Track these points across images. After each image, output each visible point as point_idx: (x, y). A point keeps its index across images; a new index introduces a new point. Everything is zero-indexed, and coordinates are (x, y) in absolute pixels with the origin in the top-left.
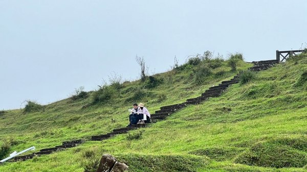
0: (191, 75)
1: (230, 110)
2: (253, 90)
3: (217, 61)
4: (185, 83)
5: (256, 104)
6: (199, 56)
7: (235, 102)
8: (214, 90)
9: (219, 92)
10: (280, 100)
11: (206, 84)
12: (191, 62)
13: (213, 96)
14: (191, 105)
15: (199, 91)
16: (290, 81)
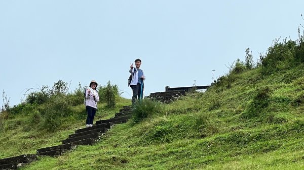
0: (36, 116)
1: (124, 161)
2: (163, 128)
3: (79, 94)
4: (26, 130)
5: (174, 150)
6: (45, 90)
7: (132, 150)
8: (85, 134)
9: (95, 136)
10: (223, 140)
11: (65, 128)
12: (32, 99)
13: (86, 143)
14: (48, 158)
15: (56, 138)
16: (231, 111)
